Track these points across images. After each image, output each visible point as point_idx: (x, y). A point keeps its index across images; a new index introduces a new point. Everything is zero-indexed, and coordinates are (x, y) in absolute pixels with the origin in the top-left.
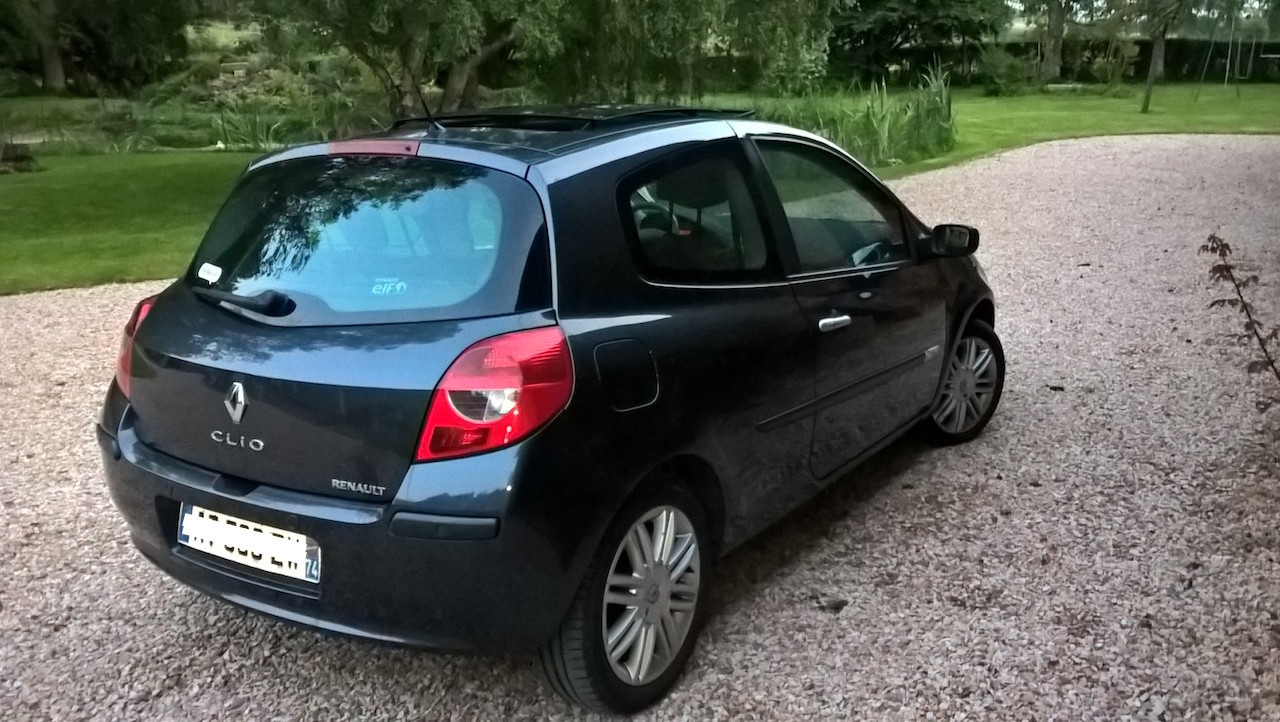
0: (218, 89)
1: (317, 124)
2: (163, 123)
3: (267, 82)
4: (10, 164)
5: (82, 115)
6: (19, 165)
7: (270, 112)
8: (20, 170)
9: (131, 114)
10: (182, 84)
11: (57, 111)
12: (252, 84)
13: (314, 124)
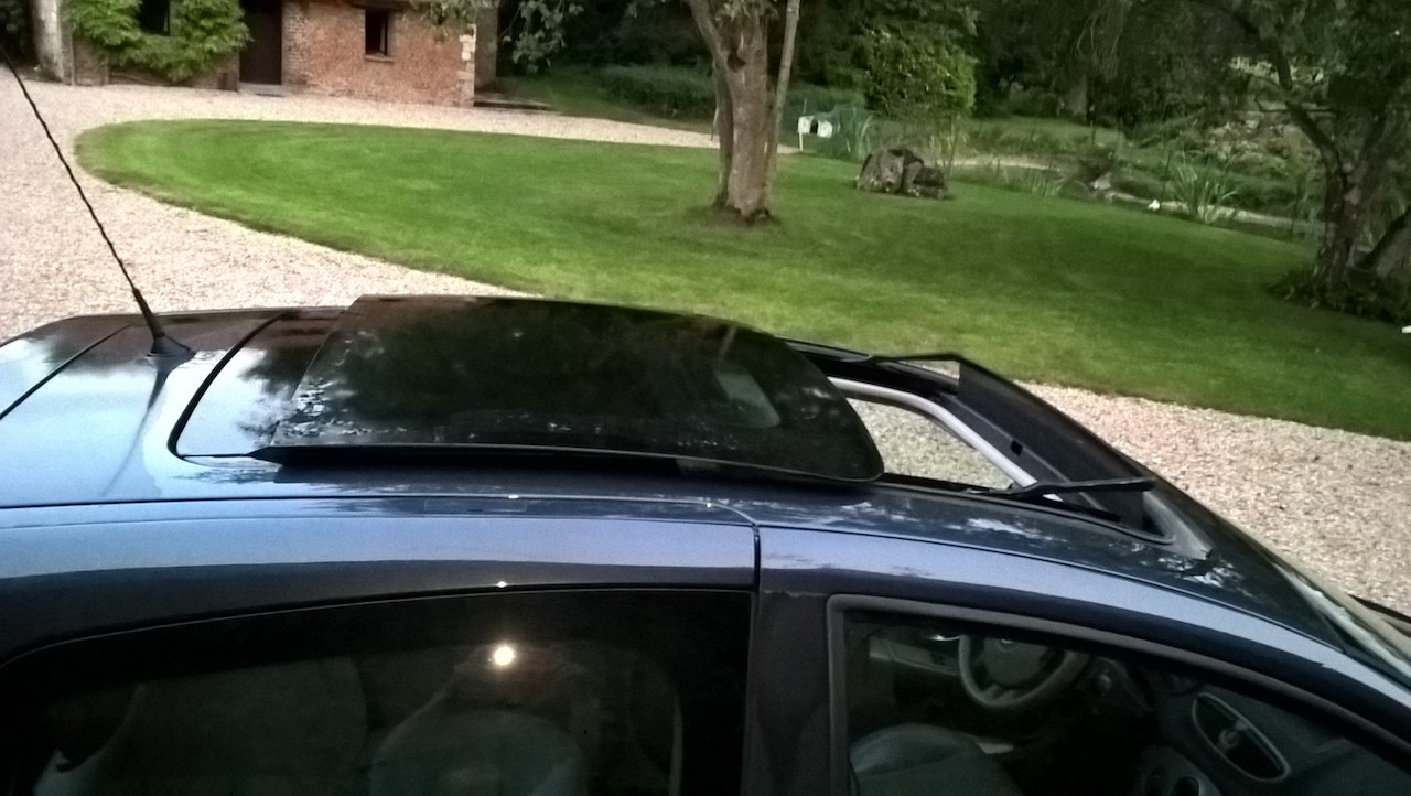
0: (1217, 139)
1: (1310, 198)
2: (1136, 167)
3: (1274, 140)
4: (918, 187)
5: (1068, 145)
6: (927, 189)
7: (1259, 174)
8: (925, 195)
9: (1114, 152)
10: (1182, 127)
11: (1045, 138)
12: (1257, 139)
13: (1306, 197)
